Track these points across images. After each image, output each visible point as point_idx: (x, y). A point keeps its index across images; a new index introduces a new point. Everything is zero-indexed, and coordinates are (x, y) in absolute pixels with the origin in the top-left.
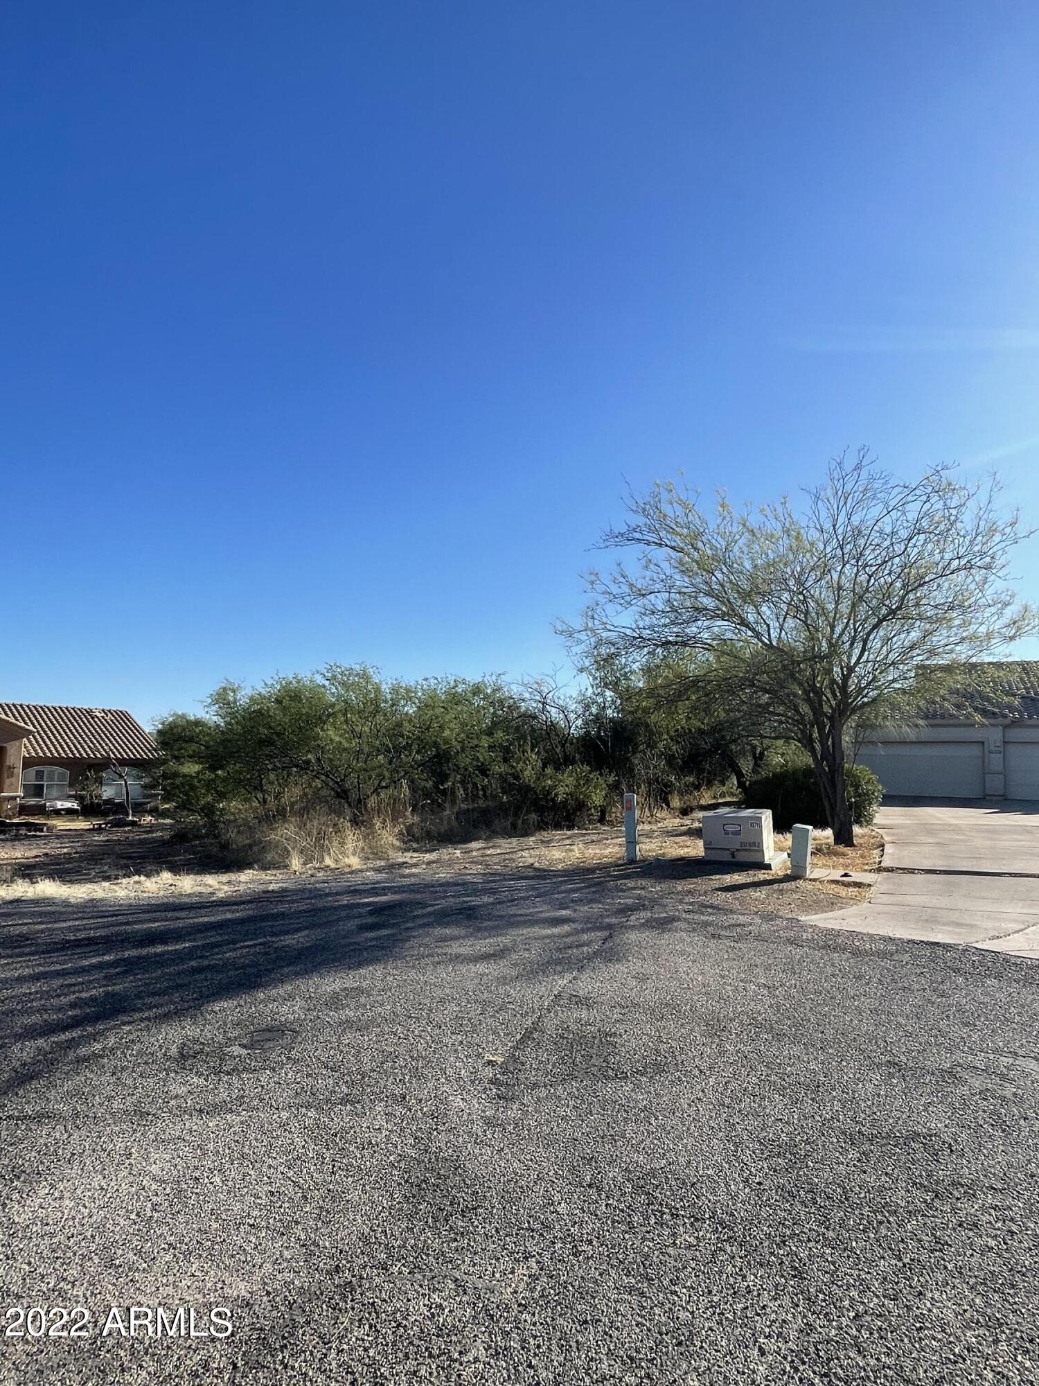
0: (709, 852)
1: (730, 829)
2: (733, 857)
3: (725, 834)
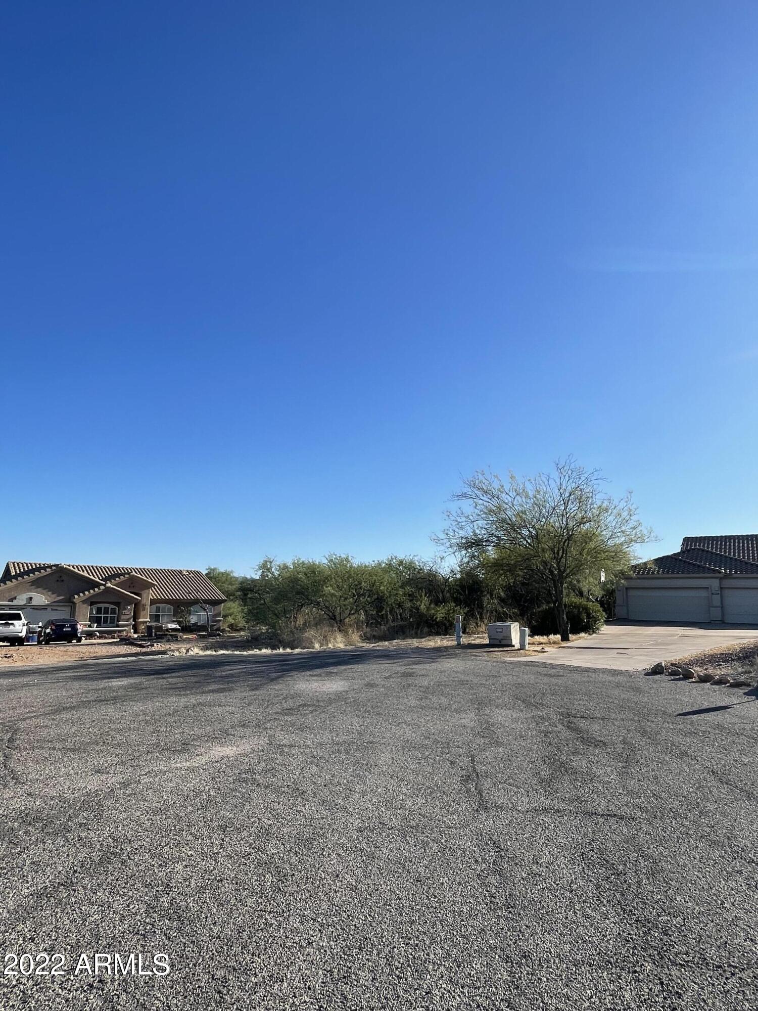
0: (490, 640)
1: (499, 630)
2: (500, 642)
3: (497, 632)
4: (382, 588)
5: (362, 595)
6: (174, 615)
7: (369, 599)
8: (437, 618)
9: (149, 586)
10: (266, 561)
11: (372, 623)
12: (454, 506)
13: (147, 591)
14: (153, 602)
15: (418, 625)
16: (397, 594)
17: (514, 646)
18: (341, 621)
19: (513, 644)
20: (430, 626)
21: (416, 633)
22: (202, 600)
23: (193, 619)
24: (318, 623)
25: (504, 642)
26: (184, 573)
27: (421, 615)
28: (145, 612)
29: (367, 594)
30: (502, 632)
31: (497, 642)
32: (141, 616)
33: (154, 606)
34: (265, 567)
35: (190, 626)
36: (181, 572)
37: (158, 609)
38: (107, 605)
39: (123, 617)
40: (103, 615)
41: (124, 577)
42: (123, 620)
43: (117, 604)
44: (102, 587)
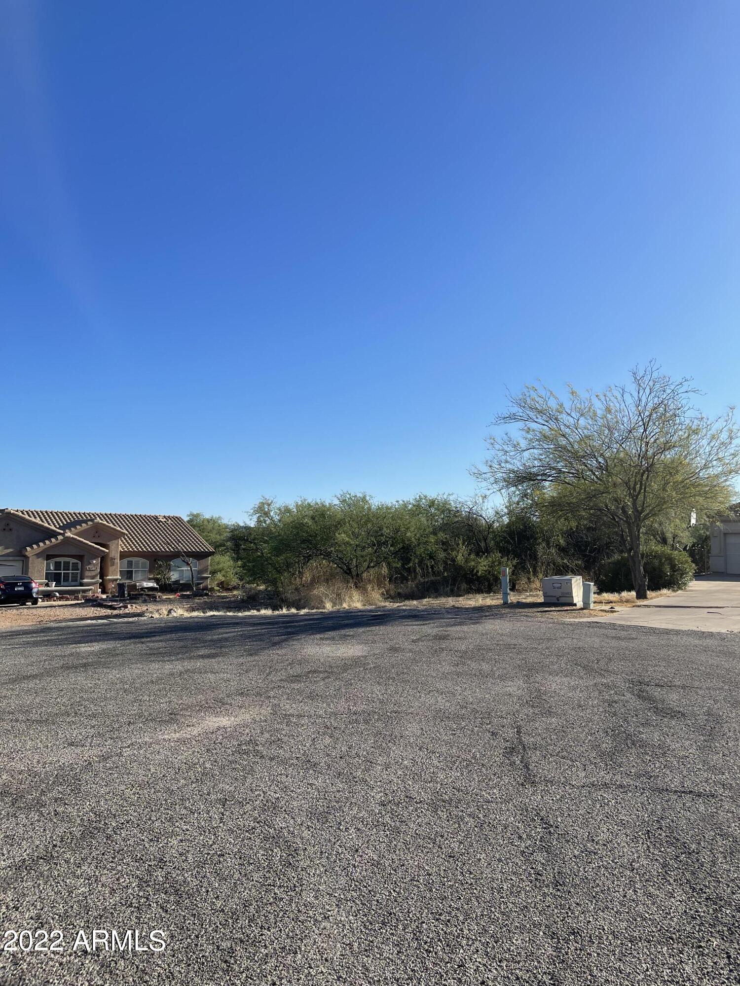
0: (546, 598)
1: (556, 585)
2: (558, 600)
3: (554, 588)
4: (408, 534)
5: (384, 543)
6: (150, 571)
7: (392, 549)
8: (478, 572)
9: (117, 535)
10: (263, 504)
11: (396, 578)
12: (498, 432)
13: (116, 542)
14: (123, 555)
15: (454, 580)
16: (427, 542)
17: (575, 605)
18: (357, 575)
19: (575, 602)
20: (470, 582)
21: (452, 591)
22: (184, 552)
23: (174, 576)
24: (328, 579)
25: (562, 600)
26: (162, 520)
27: (458, 568)
28: (114, 567)
29: (390, 542)
30: (560, 588)
31: (554, 600)
32: (110, 572)
33: (125, 561)
34: (262, 510)
35: (170, 585)
36: (156, 518)
37: (130, 564)
38: (67, 559)
39: (87, 573)
40: (63, 572)
41: (87, 524)
42: (88, 577)
43: (80, 558)
44: (60, 537)
